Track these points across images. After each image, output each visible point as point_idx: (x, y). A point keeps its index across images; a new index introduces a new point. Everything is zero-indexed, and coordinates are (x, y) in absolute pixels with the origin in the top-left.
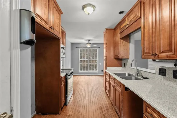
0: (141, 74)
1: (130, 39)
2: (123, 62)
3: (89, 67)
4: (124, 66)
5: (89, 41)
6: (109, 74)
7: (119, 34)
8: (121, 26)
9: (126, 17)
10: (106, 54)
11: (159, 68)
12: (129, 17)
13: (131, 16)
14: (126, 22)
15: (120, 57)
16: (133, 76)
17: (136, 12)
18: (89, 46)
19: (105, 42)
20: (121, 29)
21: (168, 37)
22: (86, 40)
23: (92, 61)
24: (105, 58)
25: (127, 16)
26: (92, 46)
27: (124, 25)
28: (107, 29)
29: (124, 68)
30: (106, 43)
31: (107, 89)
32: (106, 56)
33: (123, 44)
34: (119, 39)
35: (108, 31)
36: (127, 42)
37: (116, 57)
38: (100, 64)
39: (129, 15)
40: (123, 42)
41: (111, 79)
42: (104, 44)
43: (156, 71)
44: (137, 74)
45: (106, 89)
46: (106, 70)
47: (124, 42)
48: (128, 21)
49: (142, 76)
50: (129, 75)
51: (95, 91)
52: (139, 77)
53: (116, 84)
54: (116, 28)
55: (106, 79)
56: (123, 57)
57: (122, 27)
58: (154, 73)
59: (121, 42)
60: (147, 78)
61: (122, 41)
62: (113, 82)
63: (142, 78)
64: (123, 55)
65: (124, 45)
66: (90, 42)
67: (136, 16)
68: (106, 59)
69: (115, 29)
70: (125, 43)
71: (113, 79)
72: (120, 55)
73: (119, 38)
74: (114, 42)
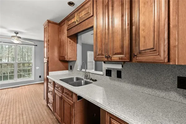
0: (90, 76)
1: (77, 39)
2: (70, 64)
3: (16, 74)
4: (71, 69)
5: (17, 33)
6: (54, 82)
7: (66, 31)
8: (69, 21)
9: (75, 12)
10: (48, 55)
11: (106, 70)
12: (79, 13)
13: (81, 12)
14: (75, 18)
15: (67, 58)
16: (83, 79)
17: (88, 9)
18: (16, 41)
19: (45, 40)
20: (69, 25)
21: (120, 40)
22: (12, 31)
23: (21, 65)
24: (45, 60)
25: (77, 11)
26: (22, 42)
27: (73, 21)
28: (49, 22)
29: (70, 72)
30: (48, 40)
31: (50, 101)
32: (48, 58)
33: (70, 43)
34: (66, 38)
35: (50, 24)
36: (74, 42)
37: (61, 58)
38: (37, 68)
39: (80, 11)
40: (70, 41)
41: (55, 88)
42: (44, 41)
43: (103, 73)
44: (86, 77)
45: (48, 102)
46: (47, 76)
47: (72, 41)
48: (78, 17)
49: (91, 78)
50: (78, 79)
51: (29, 109)
52: (88, 80)
53: (66, 95)
54: (63, 24)
55: (48, 88)
56: (70, 58)
57: (70, 23)
58: (101, 75)
59: (68, 41)
60: (96, 80)
61: (69, 39)
62: (61, 92)
63: (91, 81)
64: (70, 57)
65: (72, 45)
66: (18, 35)
67: (87, 13)
68: (48, 61)
69: (61, 24)
70: (73, 43)
71: (60, 88)
72: (67, 56)
73: (66, 36)
74: (58, 40)
